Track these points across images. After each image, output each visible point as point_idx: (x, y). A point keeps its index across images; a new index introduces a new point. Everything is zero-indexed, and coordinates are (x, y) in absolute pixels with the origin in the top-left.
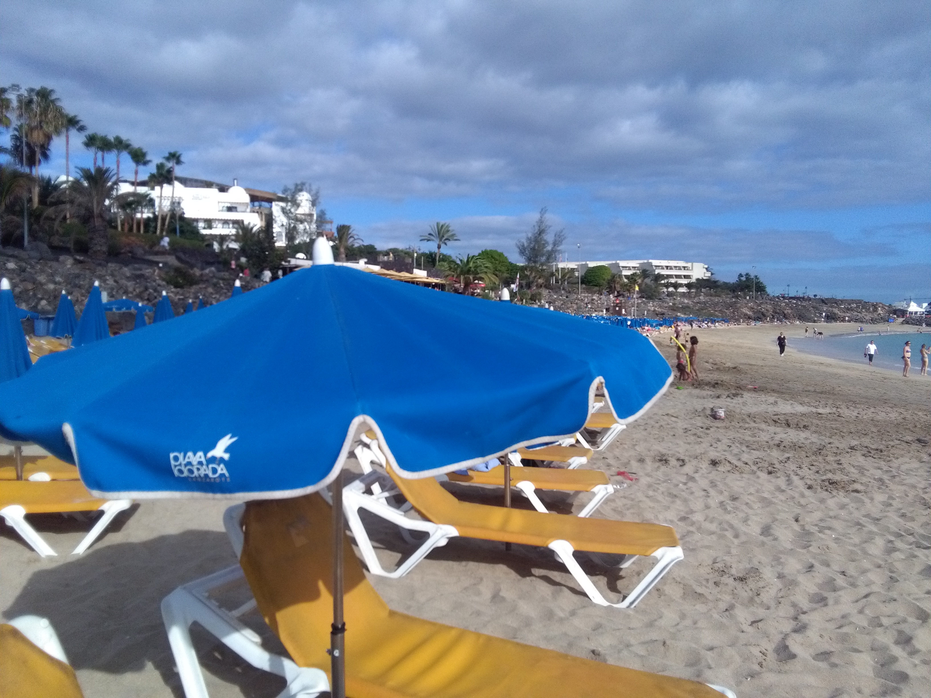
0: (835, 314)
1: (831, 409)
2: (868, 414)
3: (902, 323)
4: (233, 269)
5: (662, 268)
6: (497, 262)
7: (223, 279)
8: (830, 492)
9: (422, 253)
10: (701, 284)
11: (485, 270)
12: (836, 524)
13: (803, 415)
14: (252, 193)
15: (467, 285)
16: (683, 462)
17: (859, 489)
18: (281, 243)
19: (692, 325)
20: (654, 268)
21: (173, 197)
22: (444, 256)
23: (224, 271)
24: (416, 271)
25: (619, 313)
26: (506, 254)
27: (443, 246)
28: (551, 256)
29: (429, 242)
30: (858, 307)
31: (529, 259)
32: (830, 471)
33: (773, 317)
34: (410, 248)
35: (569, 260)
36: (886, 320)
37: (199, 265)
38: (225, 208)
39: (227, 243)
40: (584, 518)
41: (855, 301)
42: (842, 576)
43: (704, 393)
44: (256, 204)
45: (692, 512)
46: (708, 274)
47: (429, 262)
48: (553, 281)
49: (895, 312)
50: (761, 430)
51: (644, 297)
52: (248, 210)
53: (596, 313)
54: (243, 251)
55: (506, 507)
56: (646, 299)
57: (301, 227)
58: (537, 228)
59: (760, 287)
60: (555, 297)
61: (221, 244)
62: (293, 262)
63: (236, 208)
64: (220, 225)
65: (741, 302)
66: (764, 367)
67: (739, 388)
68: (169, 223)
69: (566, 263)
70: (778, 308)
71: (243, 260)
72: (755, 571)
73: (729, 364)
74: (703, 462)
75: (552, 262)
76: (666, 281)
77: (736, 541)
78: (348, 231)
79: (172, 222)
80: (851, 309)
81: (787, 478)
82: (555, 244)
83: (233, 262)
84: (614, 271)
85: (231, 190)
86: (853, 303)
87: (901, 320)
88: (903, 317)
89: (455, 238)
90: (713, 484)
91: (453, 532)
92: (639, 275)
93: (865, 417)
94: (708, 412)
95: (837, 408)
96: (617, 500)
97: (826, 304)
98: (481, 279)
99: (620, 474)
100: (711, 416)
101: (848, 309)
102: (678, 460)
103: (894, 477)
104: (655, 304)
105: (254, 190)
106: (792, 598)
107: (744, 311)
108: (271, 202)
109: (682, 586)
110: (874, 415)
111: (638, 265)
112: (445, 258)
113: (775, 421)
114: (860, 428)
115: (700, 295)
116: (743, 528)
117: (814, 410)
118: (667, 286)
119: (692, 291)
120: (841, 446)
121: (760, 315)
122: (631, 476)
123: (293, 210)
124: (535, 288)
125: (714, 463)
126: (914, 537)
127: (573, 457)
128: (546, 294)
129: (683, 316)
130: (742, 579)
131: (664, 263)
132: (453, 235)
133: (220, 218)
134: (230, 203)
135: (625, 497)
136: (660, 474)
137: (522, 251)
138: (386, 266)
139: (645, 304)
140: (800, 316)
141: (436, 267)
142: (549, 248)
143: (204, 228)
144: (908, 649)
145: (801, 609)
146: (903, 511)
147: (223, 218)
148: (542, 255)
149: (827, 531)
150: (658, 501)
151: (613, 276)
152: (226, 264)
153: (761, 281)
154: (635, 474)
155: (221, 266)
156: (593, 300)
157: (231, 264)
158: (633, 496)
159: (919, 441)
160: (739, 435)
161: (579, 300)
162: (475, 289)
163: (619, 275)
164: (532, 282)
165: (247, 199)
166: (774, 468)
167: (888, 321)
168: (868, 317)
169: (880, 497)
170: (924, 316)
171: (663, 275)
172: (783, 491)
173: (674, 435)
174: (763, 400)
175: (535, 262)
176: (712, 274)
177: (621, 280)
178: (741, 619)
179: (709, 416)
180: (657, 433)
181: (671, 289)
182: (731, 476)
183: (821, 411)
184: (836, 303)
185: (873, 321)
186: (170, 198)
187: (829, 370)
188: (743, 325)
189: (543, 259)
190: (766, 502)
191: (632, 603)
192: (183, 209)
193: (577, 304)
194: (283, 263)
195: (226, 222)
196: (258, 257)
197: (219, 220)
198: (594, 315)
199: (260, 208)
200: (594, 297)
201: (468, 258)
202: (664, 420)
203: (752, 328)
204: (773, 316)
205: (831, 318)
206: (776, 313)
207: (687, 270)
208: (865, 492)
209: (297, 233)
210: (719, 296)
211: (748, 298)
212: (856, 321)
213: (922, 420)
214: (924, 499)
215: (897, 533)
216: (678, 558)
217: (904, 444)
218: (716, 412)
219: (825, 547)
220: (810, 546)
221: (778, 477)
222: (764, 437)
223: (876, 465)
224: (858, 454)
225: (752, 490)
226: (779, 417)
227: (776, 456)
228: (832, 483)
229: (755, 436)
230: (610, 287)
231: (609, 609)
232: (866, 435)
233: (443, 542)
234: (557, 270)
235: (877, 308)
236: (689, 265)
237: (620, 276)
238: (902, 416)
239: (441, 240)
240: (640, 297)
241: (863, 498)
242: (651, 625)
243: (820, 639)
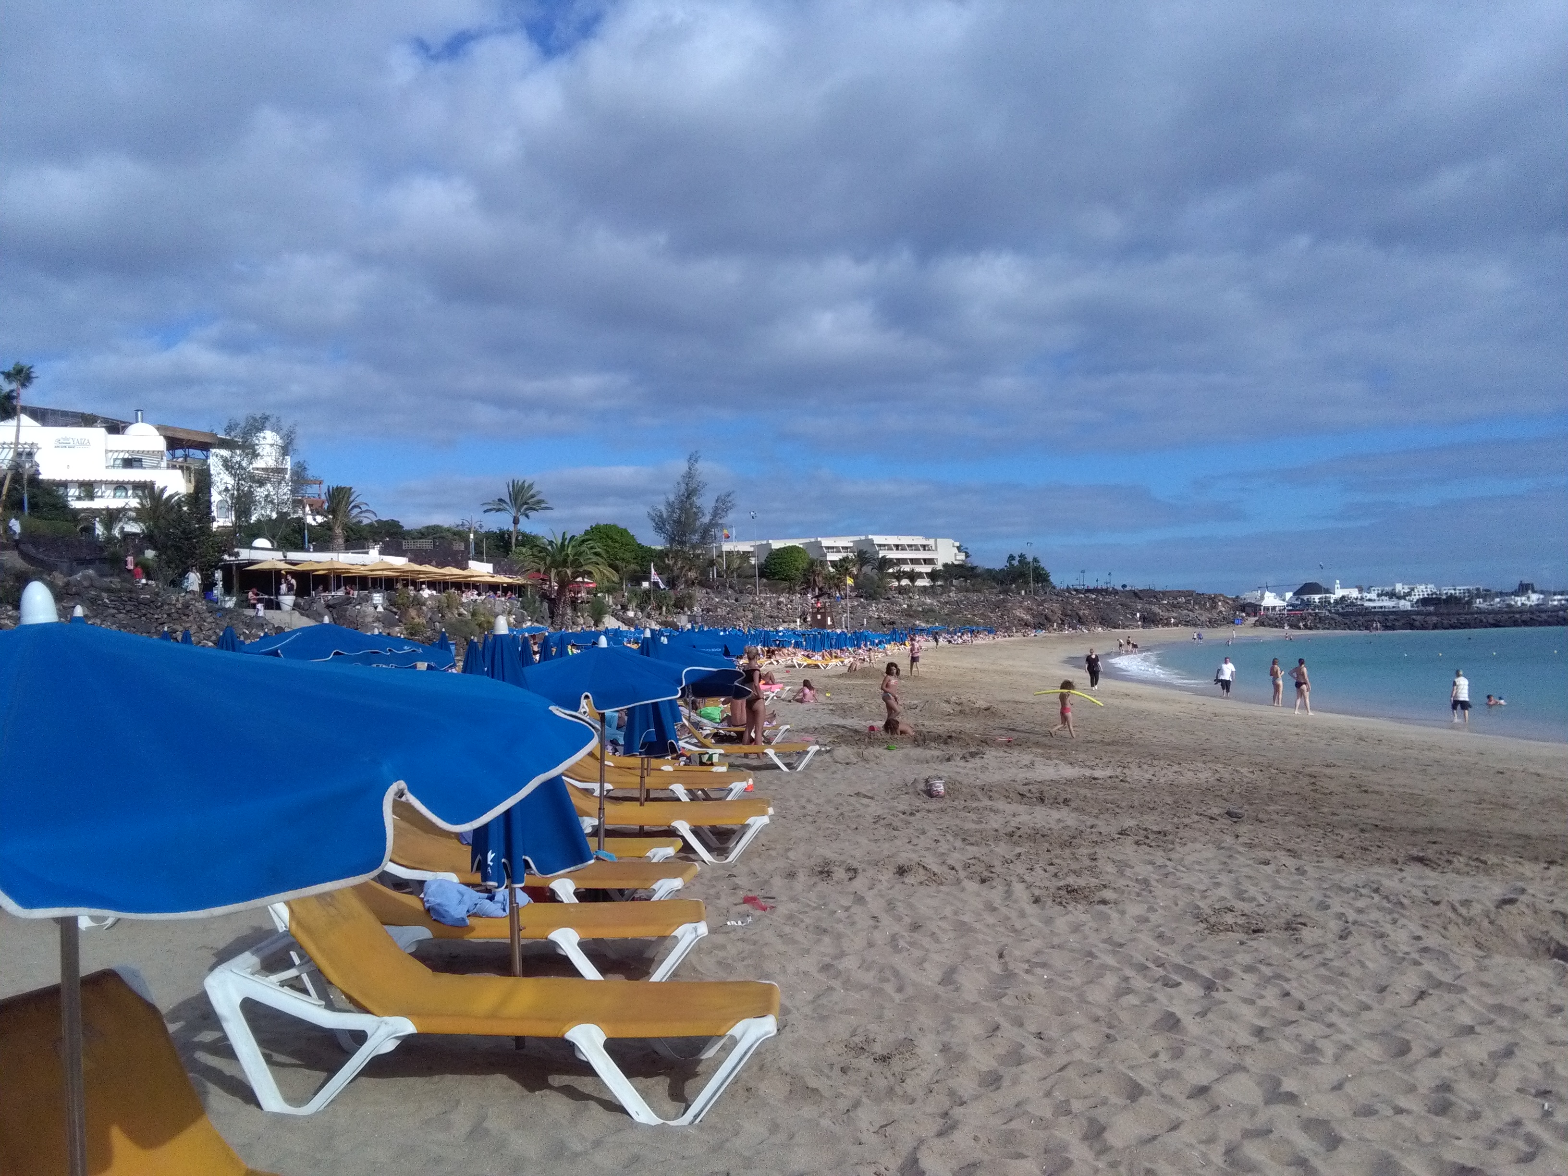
0: (1155, 614)
1: (1115, 770)
2: (1166, 775)
3: (1255, 625)
4: (129, 571)
5: (889, 547)
6: (617, 545)
7: (109, 590)
8: (1065, 907)
9: (486, 532)
10: (951, 572)
11: (595, 559)
12: (1058, 960)
13: (1070, 782)
14: (170, 434)
15: (563, 585)
16: (853, 872)
17: (1108, 899)
18: (222, 521)
19: (937, 641)
20: (877, 548)
21: (17, 443)
22: (524, 535)
23: (112, 575)
24: (472, 564)
25: (822, 624)
26: (632, 532)
27: (522, 519)
28: (706, 533)
29: (499, 513)
30: (1188, 602)
31: (672, 540)
32: (1075, 872)
33: (1063, 623)
34: (463, 524)
35: (740, 538)
36: (1230, 621)
37: (65, 566)
38: (118, 462)
39: (121, 524)
40: (660, 983)
41: (1183, 592)
42: (1037, 1041)
43: (928, 753)
44: (179, 452)
45: (842, 955)
46: (962, 556)
47: (498, 547)
48: (713, 574)
49: (1243, 608)
50: (994, 811)
51: (862, 597)
52: (164, 464)
53: (785, 625)
54: (148, 539)
55: (514, 976)
56: (866, 599)
57: (260, 493)
58: (683, 487)
59: (1040, 575)
60: (717, 600)
61: (108, 527)
62: (245, 554)
63: (140, 460)
64: (109, 492)
65: (1013, 599)
66: (1034, 706)
67: (984, 742)
68: (9, 491)
69: (734, 543)
70: (1069, 607)
71: (150, 554)
72: (908, 1045)
73: (981, 704)
74: (885, 871)
75: (710, 543)
76: (896, 569)
77: (898, 997)
78: (349, 498)
79: (16, 489)
80: (1177, 606)
81: (1006, 888)
82: (715, 513)
83: (130, 559)
84: (813, 555)
85: (132, 429)
86: (1180, 596)
87: (1252, 620)
88: (1255, 616)
89: (543, 505)
90: (891, 906)
91: (407, 1027)
92: (852, 560)
93: (1162, 781)
94: (921, 786)
95: (1124, 767)
96: (729, 947)
97: (1140, 599)
98: (589, 574)
99: (747, 900)
100: (925, 792)
101: (1174, 606)
102: (848, 870)
103: (1166, 875)
104: (880, 606)
105: (174, 429)
106: (951, 1083)
107: (1018, 614)
108: (207, 450)
109: (788, 1079)
110: (1176, 776)
111: (851, 545)
112: (527, 540)
113: (1022, 795)
114: (1147, 799)
115: (950, 591)
116: (912, 974)
117: (1088, 773)
118: (899, 576)
119: (939, 583)
120: (1104, 829)
121: (1042, 620)
122: (763, 902)
123: (244, 464)
124: (683, 587)
125: (902, 871)
126: (1165, 969)
127: (659, 879)
128: (702, 596)
129: (923, 625)
130: (885, 1059)
131: (892, 540)
132: (540, 502)
133: (110, 479)
134: (128, 452)
135: (743, 940)
136: (813, 898)
137: (660, 525)
138: (418, 557)
139: (864, 607)
140: (1103, 619)
141: (510, 555)
142: (706, 520)
143: (79, 498)
144: (1097, 1146)
145: (961, 1097)
146: (1161, 929)
147: (115, 479)
148: (694, 532)
149: (1039, 971)
150: (795, 942)
151: (812, 563)
152: (115, 563)
153: (1042, 566)
154: (774, 898)
155: (106, 568)
156: (779, 603)
157: (126, 563)
158: (755, 937)
159: (1230, 814)
160: (958, 822)
161: (756, 604)
162: (578, 593)
163: (821, 561)
164: (678, 577)
165: (159, 444)
166: (992, 872)
167: (1233, 623)
168: (1205, 617)
169: (1135, 909)
170: (1286, 612)
171: (891, 560)
172: (995, 909)
173: (857, 828)
174: (1014, 760)
175: (682, 543)
176: (967, 556)
177: (823, 569)
178: (864, 1125)
179: (921, 793)
180: (831, 826)
181: (905, 582)
182: (922, 890)
183: (1098, 773)
184: (1155, 597)
185: (1212, 623)
186: (13, 446)
187: (1136, 705)
188: (1018, 637)
189: (695, 538)
190: (963, 929)
191: (696, 1117)
192: (38, 465)
193: (752, 611)
194: (226, 557)
195: (120, 486)
196: (178, 549)
197: (106, 483)
198: (781, 628)
199: (185, 460)
200: (781, 599)
201: (564, 539)
202: (849, 804)
203: (1030, 641)
204: (1063, 621)
205: (1149, 620)
206: (1066, 615)
207: (929, 550)
208: (1115, 903)
209: (254, 502)
210: (980, 591)
211: (1023, 592)
212: (1187, 623)
213: (1245, 780)
214: (1198, 907)
215: (1143, 965)
216: (767, 1034)
217: (1205, 821)
218: (931, 785)
219: (1025, 997)
220: (1005, 995)
221: (993, 888)
222: (995, 822)
223: (1147, 857)
224: (1129, 840)
225: (948, 911)
226: (1031, 787)
227: (1002, 854)
228: (1071, 891)
229: (982, 822)
230: (807, 582)
231: (657, 1129)
232: (1153, 809)
233: (390, 1046)
234: (720, 556)
235: (1216, 603)
236: (931, 542)
237: (823, 563)
238: (1217, 776)
239: (519, 510)
240: (856, 596)
241: (1110, 912)
242: (717, 1149)
243: (973, 1143)
